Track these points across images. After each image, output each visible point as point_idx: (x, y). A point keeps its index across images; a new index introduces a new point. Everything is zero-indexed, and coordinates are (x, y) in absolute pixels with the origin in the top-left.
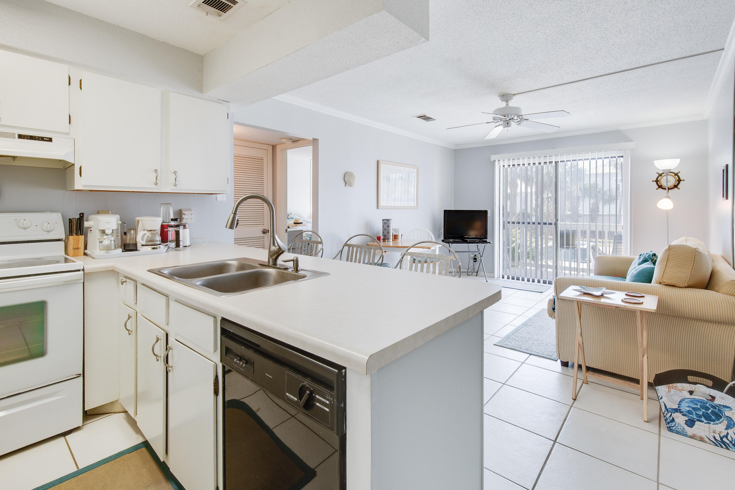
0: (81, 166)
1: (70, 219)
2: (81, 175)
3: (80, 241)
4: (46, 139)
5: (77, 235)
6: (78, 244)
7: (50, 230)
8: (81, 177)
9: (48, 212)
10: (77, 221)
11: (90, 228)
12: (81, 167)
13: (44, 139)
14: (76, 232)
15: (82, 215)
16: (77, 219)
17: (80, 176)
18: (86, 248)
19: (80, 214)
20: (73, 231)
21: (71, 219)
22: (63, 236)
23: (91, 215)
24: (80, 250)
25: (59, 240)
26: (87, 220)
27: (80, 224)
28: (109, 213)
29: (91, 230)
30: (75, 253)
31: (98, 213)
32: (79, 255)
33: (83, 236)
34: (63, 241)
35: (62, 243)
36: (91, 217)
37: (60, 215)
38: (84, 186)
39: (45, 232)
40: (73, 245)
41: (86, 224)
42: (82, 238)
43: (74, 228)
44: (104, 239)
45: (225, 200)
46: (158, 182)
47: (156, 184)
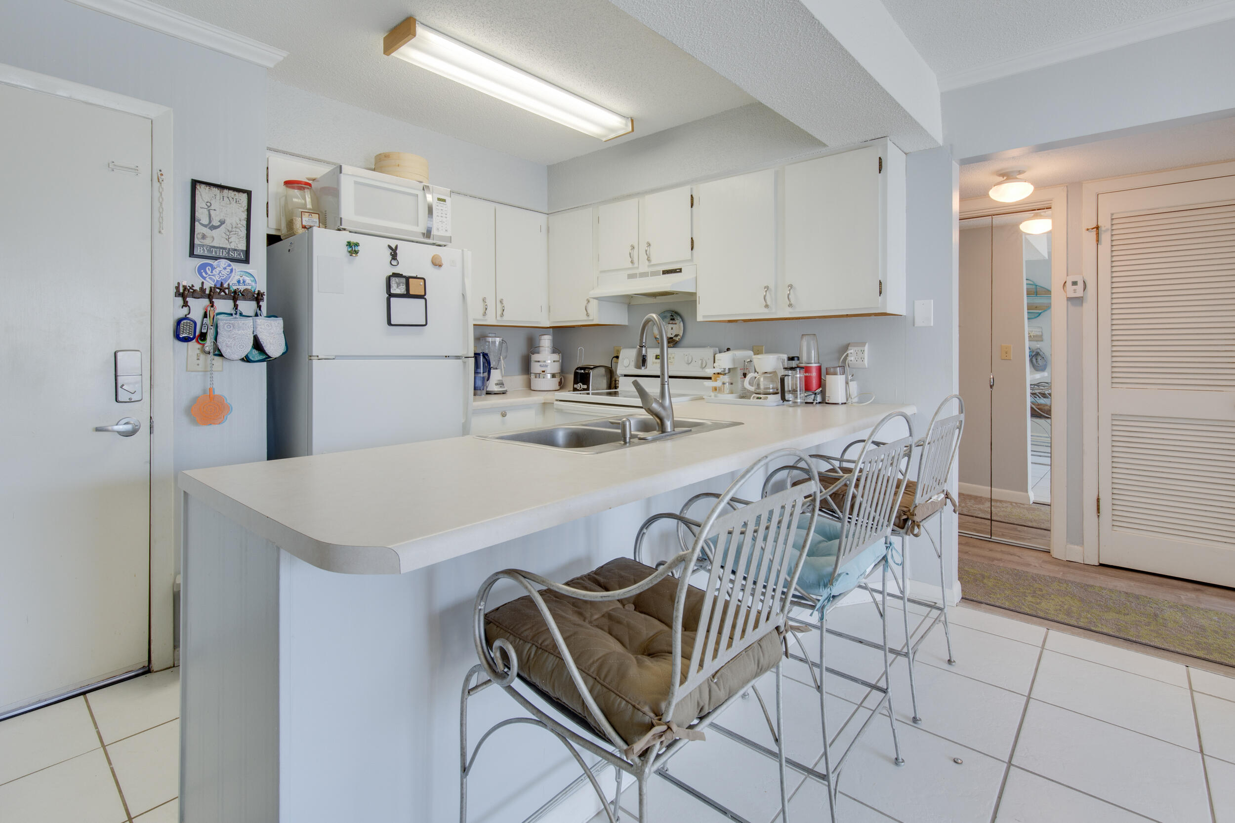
7: (703, 366)
13: (677, 271)
28: (763, 348)
31: (752, 348)
39: (700, 368)
45: (932, 325)
46: (769, 303)
47: (767, 306)
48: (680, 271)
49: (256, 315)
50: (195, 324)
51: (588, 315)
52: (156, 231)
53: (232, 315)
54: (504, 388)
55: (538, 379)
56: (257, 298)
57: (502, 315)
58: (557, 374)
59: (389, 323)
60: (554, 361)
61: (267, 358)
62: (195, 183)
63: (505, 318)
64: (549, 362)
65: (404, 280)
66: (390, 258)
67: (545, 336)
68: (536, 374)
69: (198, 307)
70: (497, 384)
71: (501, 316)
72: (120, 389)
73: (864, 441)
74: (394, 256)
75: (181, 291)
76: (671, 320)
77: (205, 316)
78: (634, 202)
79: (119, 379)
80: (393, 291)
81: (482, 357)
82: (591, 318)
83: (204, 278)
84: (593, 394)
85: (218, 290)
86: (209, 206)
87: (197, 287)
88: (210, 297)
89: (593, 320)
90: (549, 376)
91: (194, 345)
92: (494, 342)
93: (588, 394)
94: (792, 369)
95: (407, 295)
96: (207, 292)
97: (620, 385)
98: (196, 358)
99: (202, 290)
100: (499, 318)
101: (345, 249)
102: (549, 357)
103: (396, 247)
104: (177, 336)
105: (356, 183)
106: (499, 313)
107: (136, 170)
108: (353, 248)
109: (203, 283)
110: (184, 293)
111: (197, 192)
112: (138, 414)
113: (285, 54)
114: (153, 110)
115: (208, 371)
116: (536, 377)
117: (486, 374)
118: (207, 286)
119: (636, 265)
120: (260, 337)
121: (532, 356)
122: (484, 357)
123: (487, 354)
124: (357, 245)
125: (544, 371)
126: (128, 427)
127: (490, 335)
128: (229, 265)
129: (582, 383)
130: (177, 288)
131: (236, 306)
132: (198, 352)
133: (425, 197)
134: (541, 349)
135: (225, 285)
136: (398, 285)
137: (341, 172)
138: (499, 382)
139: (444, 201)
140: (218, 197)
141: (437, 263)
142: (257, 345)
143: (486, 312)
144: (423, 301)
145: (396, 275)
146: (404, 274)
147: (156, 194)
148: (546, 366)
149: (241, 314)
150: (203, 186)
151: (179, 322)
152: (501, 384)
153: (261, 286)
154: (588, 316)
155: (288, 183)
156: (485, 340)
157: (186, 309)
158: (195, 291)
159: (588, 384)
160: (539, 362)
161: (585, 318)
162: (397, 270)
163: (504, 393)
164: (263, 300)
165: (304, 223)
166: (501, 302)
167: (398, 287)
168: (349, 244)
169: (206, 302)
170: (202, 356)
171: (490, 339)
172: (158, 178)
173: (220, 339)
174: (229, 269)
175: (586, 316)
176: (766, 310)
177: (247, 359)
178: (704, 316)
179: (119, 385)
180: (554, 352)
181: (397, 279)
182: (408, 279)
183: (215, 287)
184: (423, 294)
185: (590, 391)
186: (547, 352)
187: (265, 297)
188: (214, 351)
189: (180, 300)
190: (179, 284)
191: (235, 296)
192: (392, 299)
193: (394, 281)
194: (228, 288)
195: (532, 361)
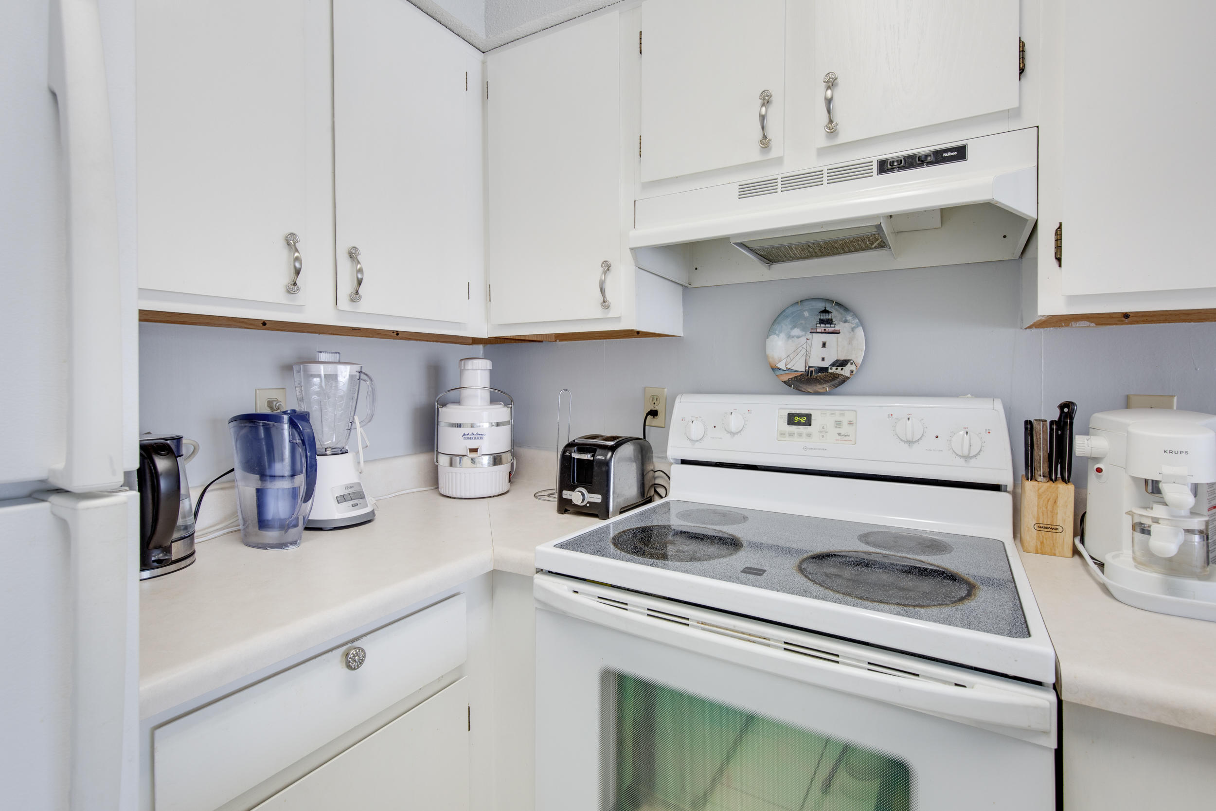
0: (1061, 224)
1: (1028, 423)
2: (1059, 260)
3: (1060, 502)
4: (949, 154)
5: (1051, 479)
6: (1052, 512)
7: (969, 453)
8: (1060, 266)
9: (969, 395)
10: (1051, 429)
11: (1096, 460)
12: (1060, 227)
13: (945, 155)
14: (1047, 470)
15: (1067, 411)
16: (1052, 423)
17: (1055, 263)
18: (1080, 531)
19: (1062, 407)
20: (1035, 464)
21: (1031, 422)
22: (1005, 477)
23: (1098, 412)
24: (1058, 537)
25: (996, 488)
26: (1086, 432)
27: (1061, 440)
28: (1169, 407)
29: (1099, 470)
30: (1042, 543)
31: (1128, 404)
32: (1057, 552)
33: (1071, 488)
34: (1008, 492)
35: (1004, 500)
36: (1100, 418)
37: (999, 406)
38: (1072, 299)
39: (958, 458)
40: (1038, 514)
41: (1082, 445)
42: (1065, 492)
43: (1041, 454)
44: (1156, 521)
48: (960, 153)
51: (605, 304)
54: (366, 506)
55: (456, 468)
57: (355, 296)
58: (504, 456)
60: (498, 425)
63: (365, 305)
64: (486, 425)
67: (475, 361)
68: (452, 456)
70: (341, 499)
71: (353, 300)
76: (822, 322)
81: (286, 426)
82: (612, 314)
89: (619, 319)
90: (486, 460)
92: (332, 378)
100: (344, 303)
102: (485, 414)
106: (346, 287)
116: (451, 464)
117: (300, 480)
121: (443, 411)
122: (293, 424)
123: (305, 417)
125: (474, 450)
127: (323, 357)
129: (586, 489)
134: (465, 393)
138: (348, 491)
143: (299, 281)
148: (480, 436)
152: (355, 496)
154: (608, 307)
156: (305, 371)
160: (459, 426)
161: (597, 312)
163: (366, 521)
166: (353, 255)
171: (322, 369)
175: (600, 308)
180: (493, 400)
186: (478, 401)
195: (441, 425)
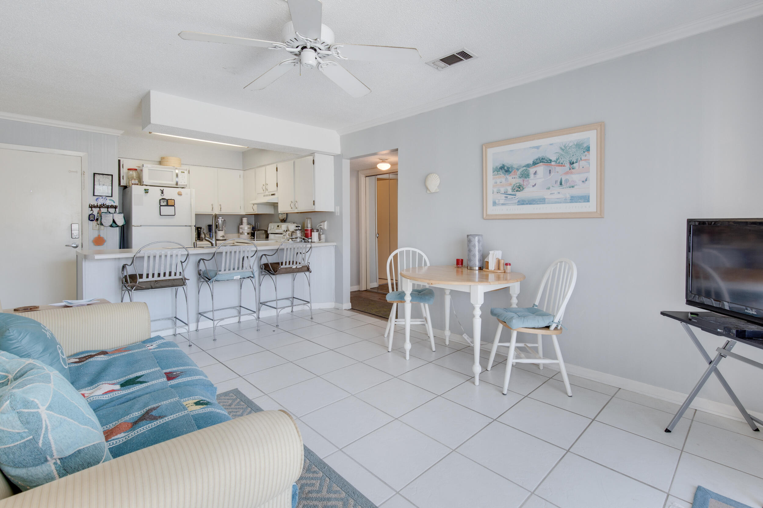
45: (339, 215)
46: (292, 207)
47: (292, 208)
48: (274, 194)
49: (115, 213)
50: (95, 216)
52: (83, 188)
53: (106, 213)
55: (242, 235)
56: (115, 207)
58: (250, 233)
59: (160, 215)
60: (247, 228)
61: (118, 226)
62: (94, 174)
63: (222, 211)
64: (245, 228)
65: (166, 201)
66: (161, 193)
67: (244, 218)
69: (96, 211)
71: (220, 211)
72: (72, 235)
73: (307, 252)
74: (162, 193)
75: (91, 206)
77: (98, 213)
78: (264, 168)
79: (72, 231)
80: (161, 204)
82: (255, 211)
83: (98, 202)
84: (256, 240)
85: (102, 206)
86: (99, 180)
87: (96, 205)
88: (100, 208)
90: (246, 234)
91: (95, 222)
93: (254, 240)
94: (297, 230)
95: (167, 205)
96: (99, 206)
97: (269, 237)
98: (95, 226)
99: (97, 205)
101: (144, 191)
103: (163, 190)
104: (89, 219)
105: (149, 169)
106: (219, 209)
107: (77, 172)
108: (146, 191)
109: (97, 203)
110: (91, 207)
111: (95, 177)
112: (78, 242)
113: (123, 131)
114: (81, 154)
115: (99, 230)
116: (241, 234)
118: (99, 205)
119: (265, 192)
120: (115, 219)
121: (240, 226)
124: (148, 190)
125: (244, 232)
126: (75, 245)
128: (106, 198)
130: (90, 205)
131: (108, 211)
132: (96, 224)
133: (175, 171)
134: (243, 223)
135: (105, 204)
136: (164, 202)
137: (143, 166)
139: (184, 172)
140: (102, 177)
141: (180, 194)
142: (114, 221)
143: (213, 209)
144: (174, 207)
145: (163, 199)
146: (166, 198)
147: (83, 178)
148: (244, 230)
149: (110, 213)
150: (97, 174)
151: (90, 215)
152: (223, 237)
153: (117, 204)
155: (128, 169)
157: (92, 212)
158: (95, 206)
159: (254, 237)
160: (242, 228)
162: (163, 197)
163: (225, 240)
164: (117, 208)
165: (133, 183)
166: (220, 205)
167: (163, 203)
168: (145, 190)
169: (98, 209)
170: (98, 225)
172: (83, 173)
173: (102, 220)
174: (106, 199)
175: (253, 211)
176: (292, 210)
177: (111, 226)
178: (281, 211)
179: (72, 233)
180: (248, 225)
181: (163, 200)
182: (167, 200)
183: (101, 205)
184: (174, 205)
185: (255, 239)
186: (245, 225)
187: (118, 207)
188: (101, 224)
189: (90, 209)
190: (90, 204)
191: (108, 207)
192: (161, 207)
193: (162, 201)
194: (106, 205)
195: (240, 228)
